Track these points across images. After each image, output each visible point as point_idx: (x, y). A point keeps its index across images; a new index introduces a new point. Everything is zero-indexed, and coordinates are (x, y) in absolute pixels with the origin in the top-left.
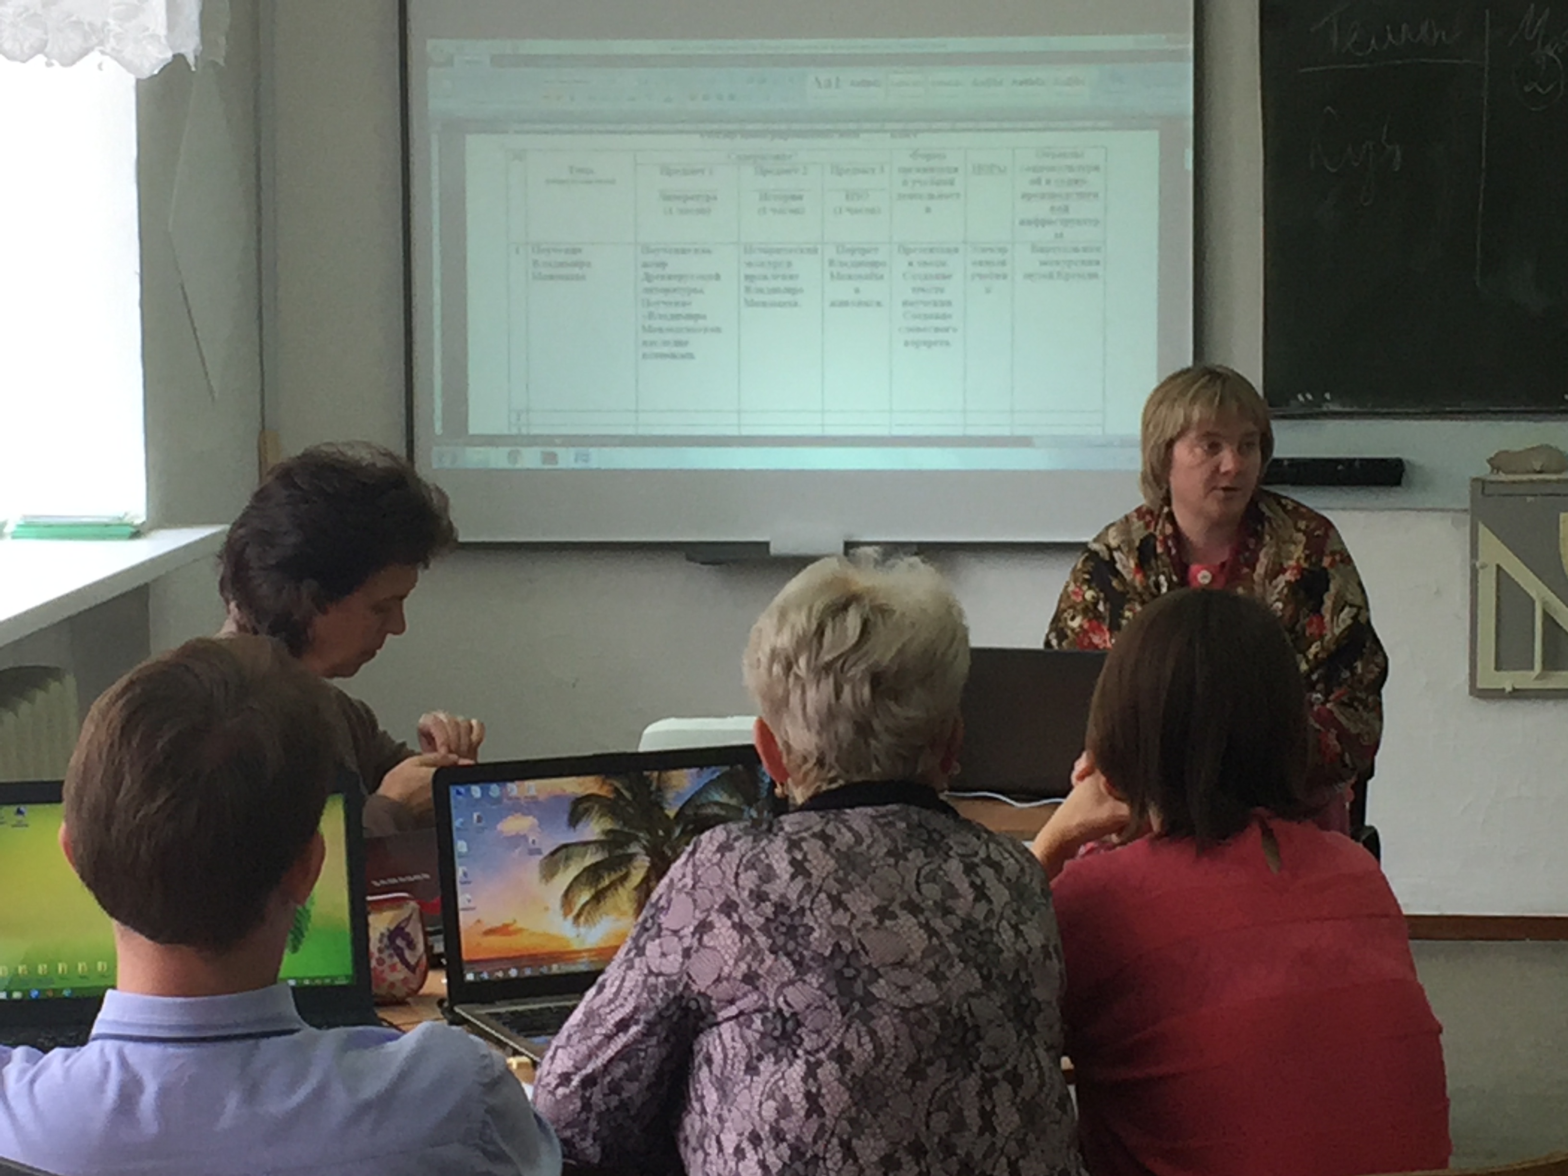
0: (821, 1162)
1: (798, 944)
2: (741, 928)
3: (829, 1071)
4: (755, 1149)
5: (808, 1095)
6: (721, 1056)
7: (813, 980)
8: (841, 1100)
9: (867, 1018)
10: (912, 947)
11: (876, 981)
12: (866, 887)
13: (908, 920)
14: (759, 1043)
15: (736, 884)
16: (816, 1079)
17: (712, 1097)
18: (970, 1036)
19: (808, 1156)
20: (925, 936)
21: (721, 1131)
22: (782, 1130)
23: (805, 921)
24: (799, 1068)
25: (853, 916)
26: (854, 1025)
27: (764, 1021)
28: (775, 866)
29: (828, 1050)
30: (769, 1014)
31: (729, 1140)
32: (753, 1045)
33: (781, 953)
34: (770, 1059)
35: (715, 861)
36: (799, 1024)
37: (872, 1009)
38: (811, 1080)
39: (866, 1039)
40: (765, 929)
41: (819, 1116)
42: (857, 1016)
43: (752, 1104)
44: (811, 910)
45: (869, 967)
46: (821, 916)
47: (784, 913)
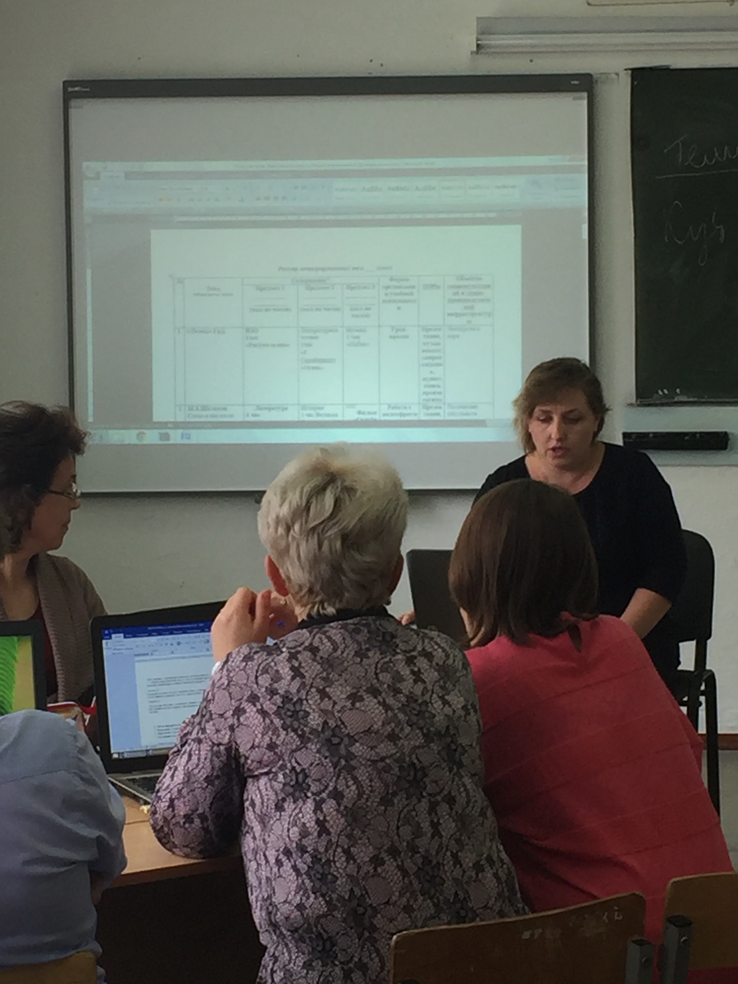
0: (332, 864)
1: (300, 723)
2: (263, 713)
3: (330, 806)
4: (288, 859)
5: (318, 822)
6: (260, 800)
7: (313, 747)
8: (340, 823)
9: (350, 769)
10: (376, 719)
11: (354, 744)
12: (342, 681)
13: (371, 701)
14: (282, 790)
15: (257, 683)
16: (322, 811)
17: (257, 828)
18: (420, 774)
19: (323, 860)
20: (383, 711)
21: (266, 849)
22: (304, 845)
23: (303, 708)
24: (310, 805)
25: (335, 703)
26: (342, 774)
27: (285, 775)
28: (281, 671)
29: (327, 792)
30: (287, 771)
31: (272, 855)
32: (279, 792)
33: (289, 730)
34: (290, 799)
35: (241, 668)
36: (306, 776)
37: (353, 763)
38: (319, 812)
39: (351, 783)
40: (277, 713)
41: (327, 835)
42: (344, 767)
43: (283, 831)
44: (307, 700)
45: (348, 735)
46: (314, 704)
47: (289, 703)
